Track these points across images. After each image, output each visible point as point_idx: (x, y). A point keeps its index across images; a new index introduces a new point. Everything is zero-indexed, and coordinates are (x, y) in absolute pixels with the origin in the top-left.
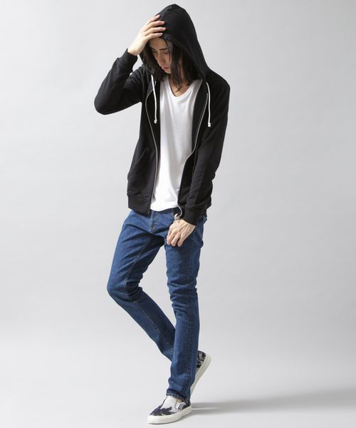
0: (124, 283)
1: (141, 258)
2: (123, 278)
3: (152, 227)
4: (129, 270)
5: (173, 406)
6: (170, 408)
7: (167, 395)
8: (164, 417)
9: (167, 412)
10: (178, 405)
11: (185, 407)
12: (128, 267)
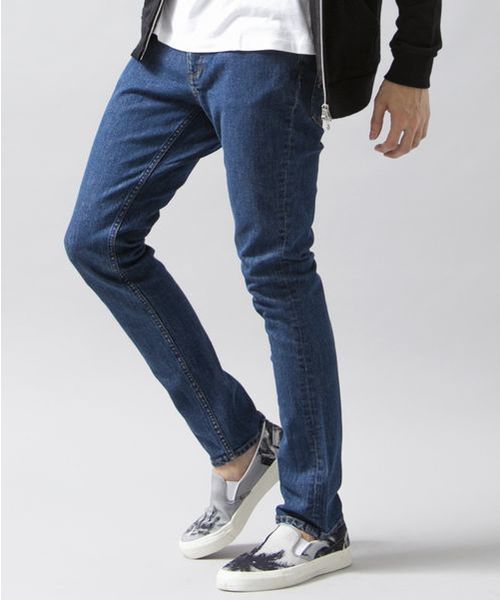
0: (112, 231)
1: (162, 168)
2: (108, 221)
3: (194, 72)
4: (127, 200)
5: (287, 547)
6: (280, 555)
7: (279, 521)
8: (257, 575)
9: (268, 563)
10: (304, 545)
11: (324, 552)
12: (123, 191)
